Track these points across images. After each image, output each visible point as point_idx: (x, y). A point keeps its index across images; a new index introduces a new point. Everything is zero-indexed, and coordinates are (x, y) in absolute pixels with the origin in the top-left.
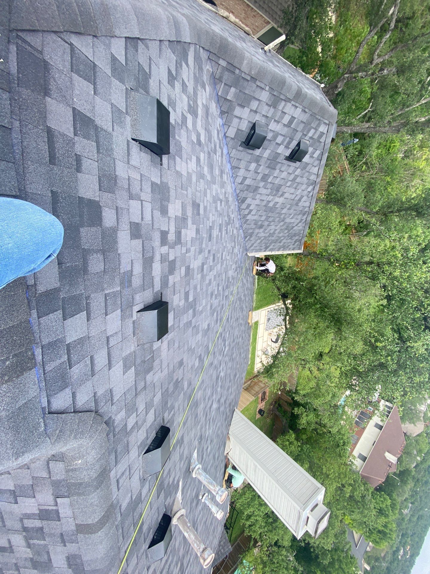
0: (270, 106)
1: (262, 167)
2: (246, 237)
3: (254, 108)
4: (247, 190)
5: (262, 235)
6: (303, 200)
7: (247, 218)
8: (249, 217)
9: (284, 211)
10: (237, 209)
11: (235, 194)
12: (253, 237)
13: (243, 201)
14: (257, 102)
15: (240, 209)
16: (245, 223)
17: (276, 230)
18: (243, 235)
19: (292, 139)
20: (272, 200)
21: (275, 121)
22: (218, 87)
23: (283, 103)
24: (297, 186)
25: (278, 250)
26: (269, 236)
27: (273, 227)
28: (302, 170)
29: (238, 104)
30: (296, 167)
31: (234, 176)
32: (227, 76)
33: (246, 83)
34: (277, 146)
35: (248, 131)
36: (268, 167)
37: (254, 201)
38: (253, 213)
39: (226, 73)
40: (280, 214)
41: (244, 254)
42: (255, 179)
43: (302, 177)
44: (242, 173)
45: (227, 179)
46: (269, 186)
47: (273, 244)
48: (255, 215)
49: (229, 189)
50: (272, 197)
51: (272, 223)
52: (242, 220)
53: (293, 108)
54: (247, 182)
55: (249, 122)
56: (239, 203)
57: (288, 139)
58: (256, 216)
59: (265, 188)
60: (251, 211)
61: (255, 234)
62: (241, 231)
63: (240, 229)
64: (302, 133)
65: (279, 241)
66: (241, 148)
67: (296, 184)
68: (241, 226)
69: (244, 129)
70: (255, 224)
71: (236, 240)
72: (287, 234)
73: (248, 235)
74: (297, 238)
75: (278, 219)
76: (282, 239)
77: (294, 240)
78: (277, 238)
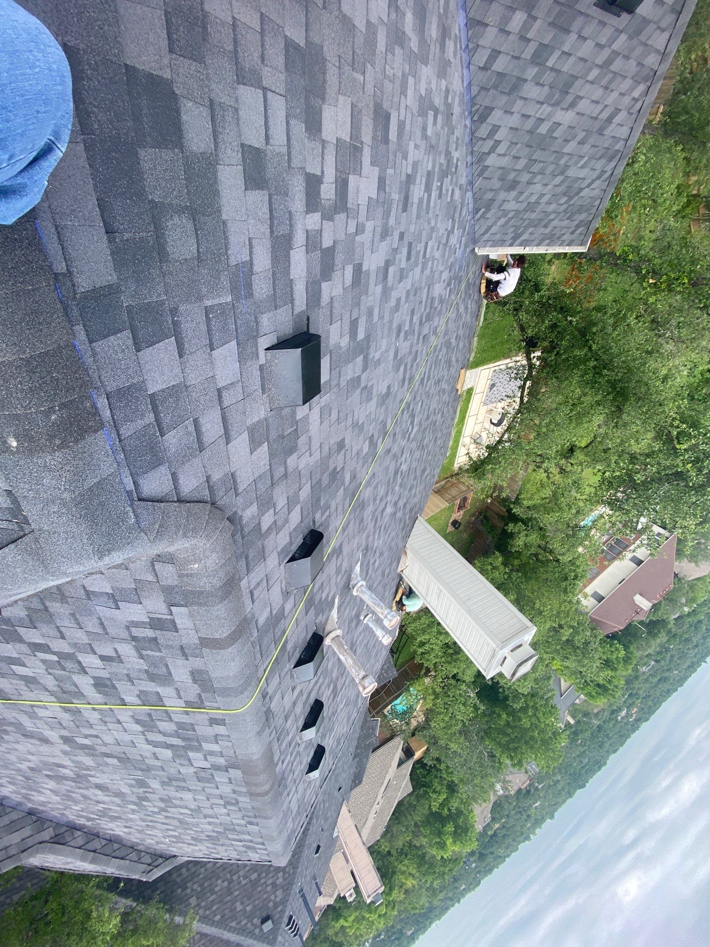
1: (537, 24)
2: (477, 210)
4: (495, 87)
5: (512, 206)
6: (617, 119)
7: (486, 164)
8: (491, 161)
9: (569, 148)
10: (467, 139)
11: (467, 98)
12: (493, 211)
13: (483, 117)
15: (473, 139)
16: (479, 175)
17: (542, 195)
18: (471, 206)
20: (549, 116)
24: (611, 81)
25: (538, 245)
26: (525, 210)
27: (538, 188)
28: (631, 38)
30: (617, 30)
31: (471, 46)
36: (552, 24)
37: (509, 116)
38: (501, 149)
40: (559, 154)
41: (468, 250)
42: (518, 58)
43: (627, 58)
44: (489, 38)
45: (455, 55)
46: (548, 77)
47: (531, 230)
48: (504, 155)
49: (457, 81)
50: (549, 109)
51: (538, 178)
52: (475, 167)
54: (500, 65)
56: (473, 121)
58: (507, 158)
59: (538, 84)
60: (498, 143)
61: (496, 204)
62: (469, 194)
63: (467, 190)
65: (544, 223)
67: (610, 76)
68: (471, 183)
70: (501, 179)
71: (457, 215)
72: (565, 206)
73: (482, 205)
74: (583, 216)
75: (551, 168)
76: (552, 217)
77: (576, 223)
78: (541, 216)
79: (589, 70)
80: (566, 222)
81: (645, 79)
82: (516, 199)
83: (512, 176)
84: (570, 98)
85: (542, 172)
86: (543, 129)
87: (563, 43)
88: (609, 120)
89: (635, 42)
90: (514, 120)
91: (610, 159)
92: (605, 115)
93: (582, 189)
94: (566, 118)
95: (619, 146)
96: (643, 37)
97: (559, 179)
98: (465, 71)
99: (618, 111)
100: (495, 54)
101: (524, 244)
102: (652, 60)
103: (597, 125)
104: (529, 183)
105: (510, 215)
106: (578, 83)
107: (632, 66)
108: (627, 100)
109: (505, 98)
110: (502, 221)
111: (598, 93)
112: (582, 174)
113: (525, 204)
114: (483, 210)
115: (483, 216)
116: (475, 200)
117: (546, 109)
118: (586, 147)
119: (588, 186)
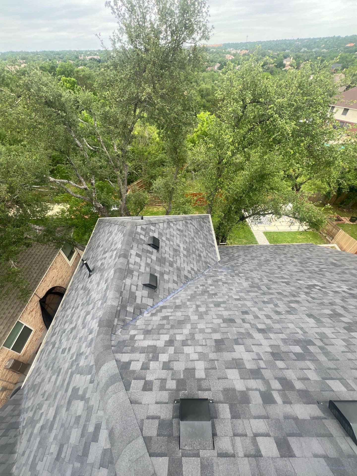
0: (133, 275)
4: (180, 277)
9: (188, 240)
12: (207, 260)
14: (132, 286)
15: (192, 279)
17: (200, 242)
18: (208, 271)
20: (183, 253)
21: (140, 269)
22: (128, 322)
23: (130, 266)
24: (172, 236)
26: (205, 246)
27: (199, 246)
28: (163, 236)
29: (135, 301)
30: (162, 242)
33: (124, 299)
36: (165, 264)
37: (185, 268)
39: (120, 316)
40: (190, 243)
42: (173, 272)
43: (167, 234)
44: (171, 285)
46: (175, 259)
53: (131, 257)
55: (143, 290)
56: (188, 281)
61: (205, 259)
64: (144, 245)
65: (206, 236)
66: (158, 291)
67: (171, 238)
69: (147, 292)
74: (202, 222)
75: (193, 244)
76: (204, 235)
77: (204, 224)
78: (205, 239)
79: (171, 245)
80: (205, 228)
81: (169, 224)
82: (202, 252)
83: (198, 258)
84: (178, 248)
85: (194, 246)
86: (185, 253)
87: (168, 258)
88: (179, 230)
89: (163, 234)
90: (185, 265)
91: (187, 223)
92: (179, 232)
93: (196, 228)
94: (182, 245)
95: (184, 222)
96: (162, 232)
97: (195, 239)
98: (179, 290)
99: (177, 229)
100: (174, 282)
101: (213, 241)
102: (165, 226)
103: (182, 234)
104: (198, 250)
105: (207, 252)
106: (174, 247)
107: (168, 231)
108: (175, 227)
109: (182, 272)
110: (209, 254)
111: (175, 238)
112: (192, 231)
113: (203, 248)
114: (208, 265)
115: (209, 264)
116: (206, 269)
117: (182, 255)
118: (187, 234)
119: (194, 226)
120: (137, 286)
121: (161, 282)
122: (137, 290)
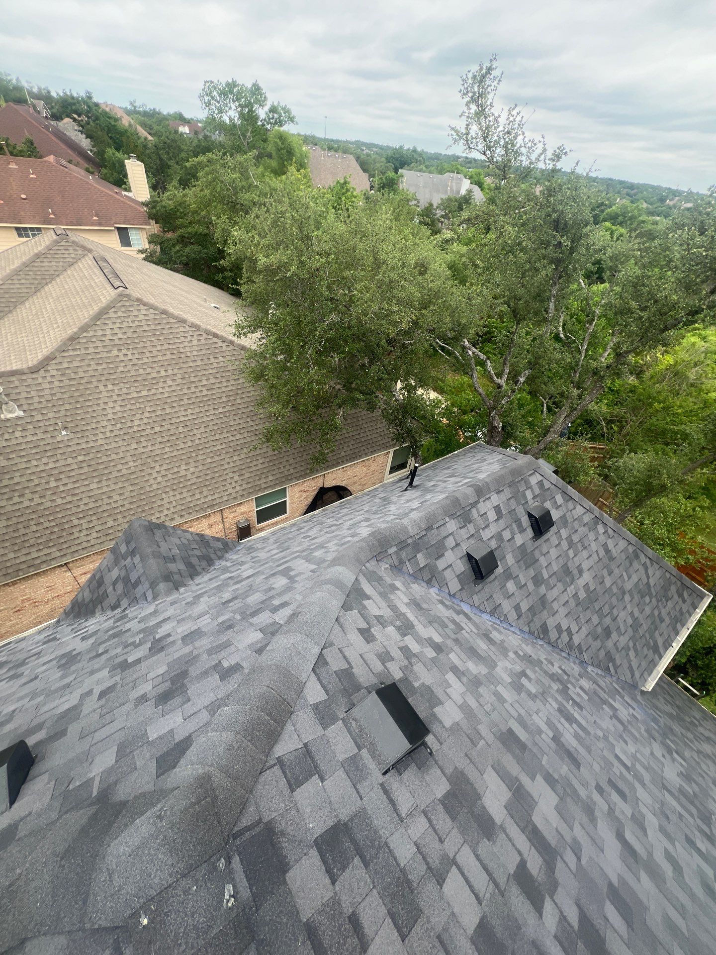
0: (465, 525)
1: (521, 577)
3: (454, 544)
9: (608, 582)
10: (549, 649)
11: (526, 636)
12: (617, 657)
13: (544, 629)
14: (451, 538)
15: (554, 645)
16: (581, 653)
19: (518, 522)
20: (577, 588)
21: (483, 529)
22: (404, 569)
23: (474, 511)
28: (565, 527)
29: (437, 559)
30: (556, 533)
31: (502, 619)
32: (404, 554)
33: (425, 539)
34: (511, 542)
35: (468, 566)
36: (527, 568)
37: (557, 614)
38: (574, 628)
39: (402, 552)
40: (608, 591)
41: (639, 698)
42: (530, 594)
43: (576, 531)
44: (507, 606)
47: (657, 633)
48: (580, 628)
49: (513, 640)
50: (573, 587)
51: (615, 611)
52: (573, 653)
53: (487, 502)
54: (524, 607)
55: (460, 558)
56: (543, 639)
57: (514, 525)
58: (584, 628)
59: (552, 588)
60: (569, 630)
61: (613, 651)
63: (586, 670)
64: (521, 506)
65: (657, 620)
66: (478, 587)
68: (582, 663)
69: (463, 569)
70: (596, 638)
71: (602, 694)
72: (654, 600)
76: (656, 613)
77: (676, 596)
78: (649, 621)
81: (596, 524)
82: (620, 634)
83: (599, 630)
84: (575, 572)
85: (612, 607)
86: (582, 595)
92: (602, 553)
93: (648, 584)
94: (587, 577)
95: (631, 549)
96: (570, 520)
97: (627, 598)
98: (512, 629)
99: (605, 546)
101: (668, 645)
102: (587, 518)
103: (606, 560)
104: (614, 619)
105: (631, 644)
106: (570, 564)
108: (602, 538)
109: (545, 612)
110: (632, 654)
112: (635, 578)
113: (630, 630)
115: (616, 668)
120: (458, 545)
121: (497, 583)
122: (452, 549)
